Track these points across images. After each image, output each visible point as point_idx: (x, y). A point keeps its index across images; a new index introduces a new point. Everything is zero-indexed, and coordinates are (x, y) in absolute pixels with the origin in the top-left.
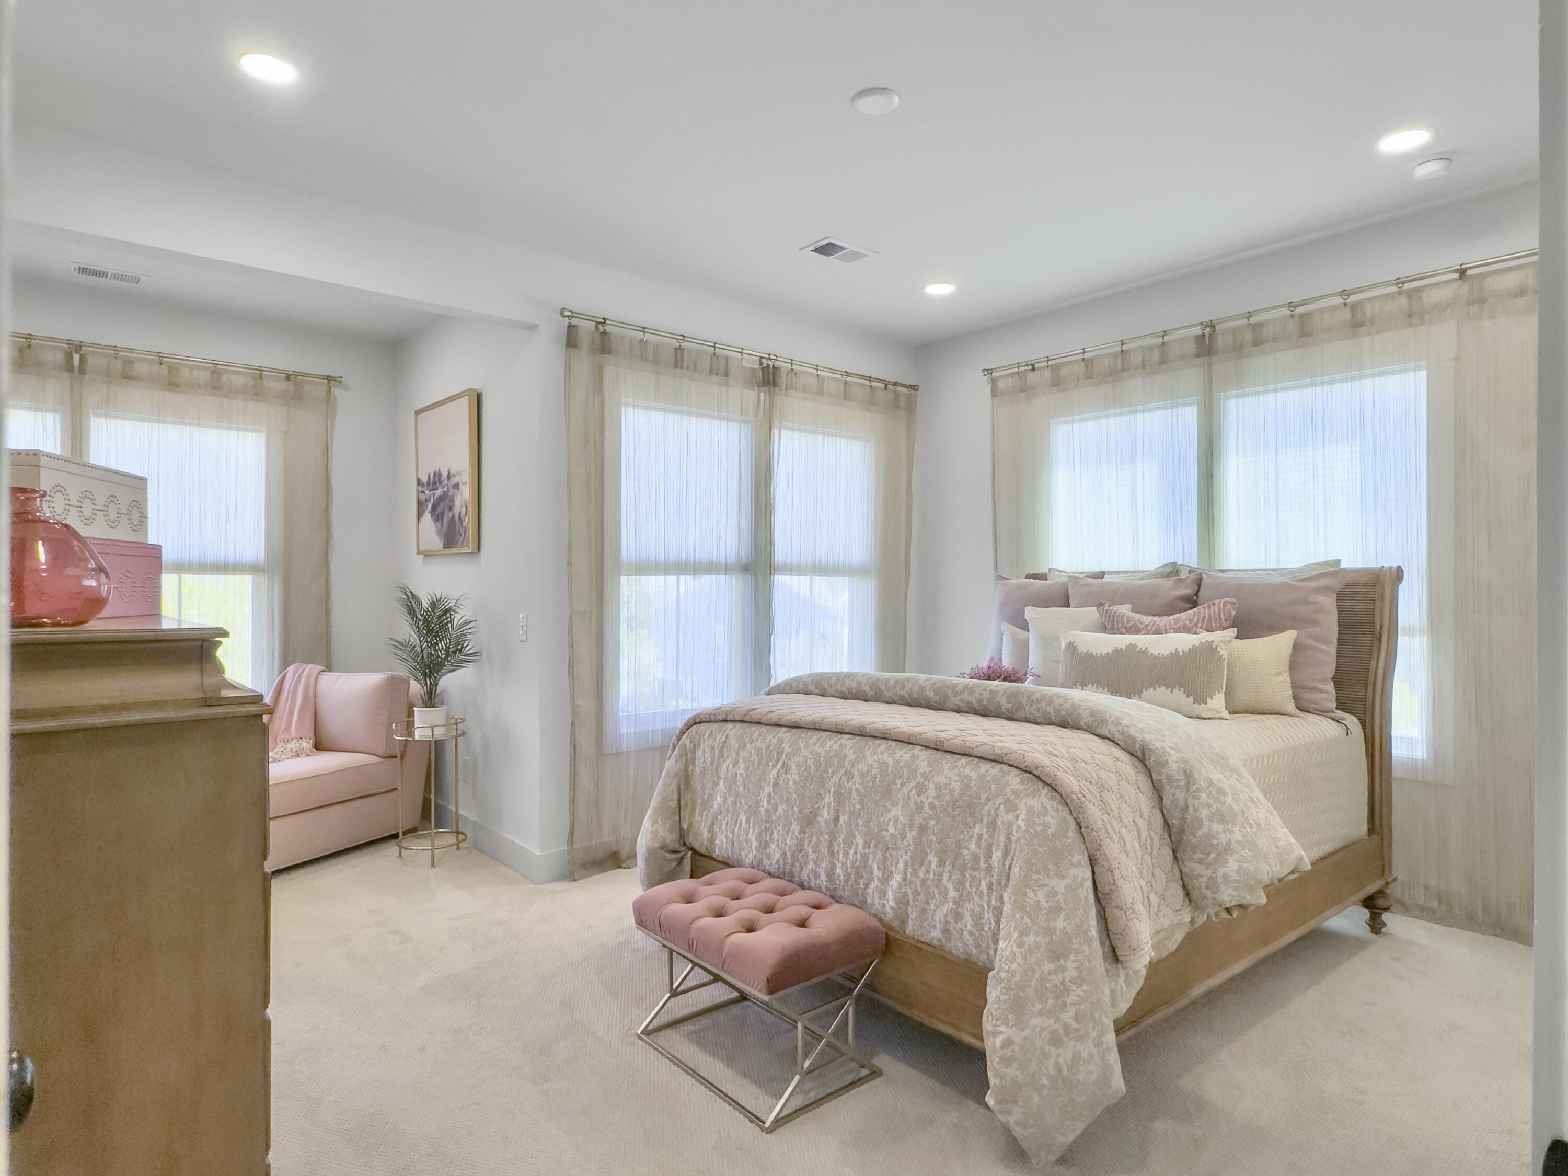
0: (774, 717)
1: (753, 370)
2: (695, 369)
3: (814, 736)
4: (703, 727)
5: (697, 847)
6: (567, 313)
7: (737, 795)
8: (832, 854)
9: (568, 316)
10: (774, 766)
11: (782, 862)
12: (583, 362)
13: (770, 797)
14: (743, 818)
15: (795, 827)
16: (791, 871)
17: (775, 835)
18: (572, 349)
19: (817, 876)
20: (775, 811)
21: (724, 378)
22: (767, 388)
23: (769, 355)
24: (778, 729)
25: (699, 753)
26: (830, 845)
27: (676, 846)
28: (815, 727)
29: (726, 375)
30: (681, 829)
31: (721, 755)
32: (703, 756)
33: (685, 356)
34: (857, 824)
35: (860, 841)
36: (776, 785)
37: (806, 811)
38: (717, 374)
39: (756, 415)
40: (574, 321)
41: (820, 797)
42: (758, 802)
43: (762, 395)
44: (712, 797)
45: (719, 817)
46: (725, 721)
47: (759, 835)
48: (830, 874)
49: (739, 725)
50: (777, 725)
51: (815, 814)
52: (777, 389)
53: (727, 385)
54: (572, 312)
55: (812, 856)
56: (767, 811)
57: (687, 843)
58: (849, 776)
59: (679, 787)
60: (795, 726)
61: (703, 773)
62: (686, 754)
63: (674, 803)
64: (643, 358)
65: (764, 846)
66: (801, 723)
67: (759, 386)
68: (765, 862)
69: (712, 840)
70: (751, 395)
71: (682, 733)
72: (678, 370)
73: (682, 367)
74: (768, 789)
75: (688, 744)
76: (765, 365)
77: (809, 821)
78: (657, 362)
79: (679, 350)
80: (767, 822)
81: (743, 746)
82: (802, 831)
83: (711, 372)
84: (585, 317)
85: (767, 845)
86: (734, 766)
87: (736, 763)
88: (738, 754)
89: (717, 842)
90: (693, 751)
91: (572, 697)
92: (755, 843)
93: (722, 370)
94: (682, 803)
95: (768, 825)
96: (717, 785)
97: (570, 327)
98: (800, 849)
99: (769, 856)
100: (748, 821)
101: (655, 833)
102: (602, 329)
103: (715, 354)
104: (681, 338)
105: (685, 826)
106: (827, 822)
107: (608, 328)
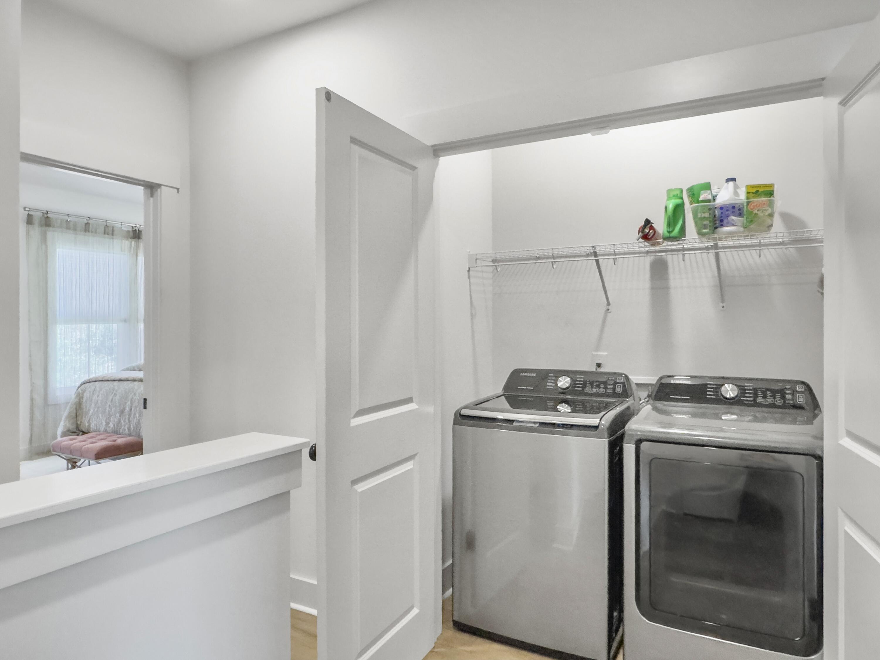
0: (113, 378)
1: (128, 231)
2: (96, 232)
3: (126, 383)
4: (87, 384)
5: (84, 430)
6: (27, 209)
7: (98, 408)
8: (129, 421)
9: (28, 211)
10: (111, 395)
11: (113, 429)
12: (36, 231)
13: (109, 406)
14: (100, 415)
15: (118, 415)
16: (117, 430)
17: (111, 420)
18: (30, 226)
19: (125, 430)
20: (111, 410)
21: (112, 236)
22: (135, 240)
23: (136, 225)
24: (114, 382)
25: (85, 394)
26: (129, 418)
27: (75, 430)
28: (127, 380)
29: (113, 234)
30: (77, 424)
31: (93, 393)
32: (86, 395)
33: (91, 226)
34: (137, 410)
35: (137, 415)
36: (112, 401)
37: (122, 408)
38: (108, 234)
39: (130, 251)
40: (31, 213)
41: (126, 403)
42: (105, 409)
43: (133, 242)
44: (89, 410)
45: (92, 417)
46: (96, 381)
47: (106, 420)
48: (129, 429)
49: (101, 382)
50: (114, 381)
51: (124, 409)
52: (140, 240)
53: (113, 239)
54: (29, 208)
55: (123, 423)
56: (108, 411)
57: (80, 429)
58: (135, 394)
59: (76, 409)
60: (120, 380)
61: (86, 401)
62: (80, 395)
63: (74, 415)
64: (68, 228)
65: (107, 424)
66: (122, 379)
67: (131, 238)
68: (108, 429)
69: (89, 426)
70: (127, 243)
71: (79, 387)
72: (87, 233)
73: (89, 232)
74: (109, 403)
75: (80, 392)
76: (134, 229)
77: (122, 412)
78: (75, 229)
79: (87, 224)
80: (109, 415)
81: (101, 390)
82: (120, 416)
83: (105, 234)
84: (37, 210)
85: (109, 423)
86: (98, 397)
87: (98, 396)
88: (99, 392)
89: (91, 426)
90: (83, 394)
91: (31, 379)
92: (104, 423)
93: (110, 232)
94: (78, 414)
95: (109, 416)
96: (92, 405)
97: (29, 215)
98: (119, 422)
99: (109, 427)
100: (102, 416)
101: (65, 426)
102: (46, 216)
103: (106, 225)
104: (89, 218)
105: (79, 423)
106: (128, 411)
107: (49, 215)
